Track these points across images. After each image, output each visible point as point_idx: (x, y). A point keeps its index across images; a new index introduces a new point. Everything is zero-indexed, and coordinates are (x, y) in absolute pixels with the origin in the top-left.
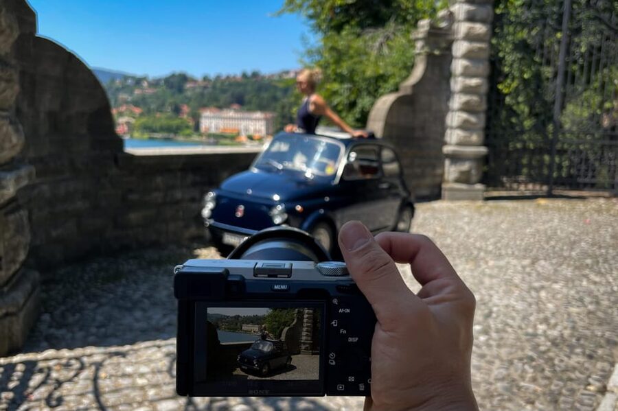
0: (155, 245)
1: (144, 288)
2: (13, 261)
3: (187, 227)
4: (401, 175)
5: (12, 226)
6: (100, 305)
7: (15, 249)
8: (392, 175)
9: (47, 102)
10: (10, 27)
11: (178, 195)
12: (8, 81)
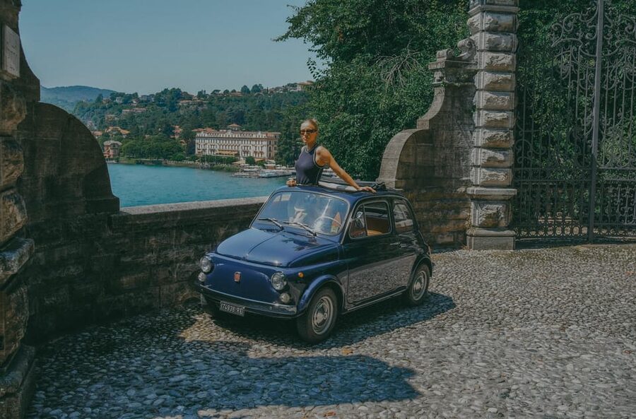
0: (149, 310)
1: (137, 361)
2: (14, 340)
3: (181, 289)
4: (415, 228)
5: (13, 305)
6: (94, 381)
7: (16, 328)
8: (406, 229)
9: (45, 168)
10: (19, 110)
11: (172, 255)
12: (16, 163)
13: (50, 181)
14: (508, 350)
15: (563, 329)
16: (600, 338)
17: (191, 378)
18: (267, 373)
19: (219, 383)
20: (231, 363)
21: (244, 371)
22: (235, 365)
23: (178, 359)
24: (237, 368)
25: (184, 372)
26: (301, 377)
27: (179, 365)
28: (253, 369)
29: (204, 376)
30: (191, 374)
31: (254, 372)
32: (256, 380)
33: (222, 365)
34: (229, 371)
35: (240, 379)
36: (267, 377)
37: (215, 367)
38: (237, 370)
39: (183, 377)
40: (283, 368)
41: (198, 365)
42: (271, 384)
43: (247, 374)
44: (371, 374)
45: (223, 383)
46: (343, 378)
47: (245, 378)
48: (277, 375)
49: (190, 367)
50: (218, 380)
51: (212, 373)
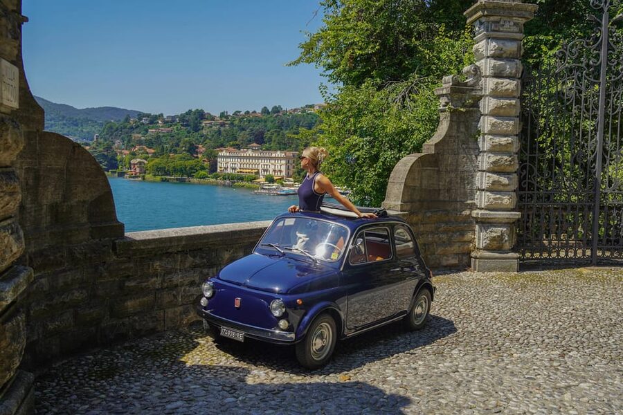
0: (152, 332)
1: (136, 386)
2: (9, 369)
4: (416, 250)
5: (8, 334)
6: (93, 407)
7: (11, 357)
8: (405, 253)
9: (50, 196)
10: (16, 142)
11: (177, 279)
12: (12, 194)
13: (54, 208)
14: (507, 378)
15: (563, 355)
16: (599, 365)
17: (187, 405)
18: (263, 400)
19: (215, 410)
20: (228, 389)
21: (240, 398)
22: (233, 391)
23: (176, 385)
24: (234, 395)
25: (181, 398)
26: (296, 405)
27: (178, 391)
28: (250, 396)
29: (200, 403)
30: (189, 400)
31: (251, 399)
32: (251, 407)
33: (219, 391)
34: (227, 398)
35: (236, 407)
36: (262, 405)
37: (212, 393)
38: (234, 397)
39: (179, 403)
40: (279, 395)
41: (196, 391)
42: (266, 412)
43: (243, 401)
44: (367, 403)
45: (219, 411)
46: (339, 407)
47: (240, 405)
48: (273, 403)
49: (188, 393)
50: (214, 408)
51: (209, 400)
